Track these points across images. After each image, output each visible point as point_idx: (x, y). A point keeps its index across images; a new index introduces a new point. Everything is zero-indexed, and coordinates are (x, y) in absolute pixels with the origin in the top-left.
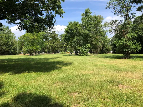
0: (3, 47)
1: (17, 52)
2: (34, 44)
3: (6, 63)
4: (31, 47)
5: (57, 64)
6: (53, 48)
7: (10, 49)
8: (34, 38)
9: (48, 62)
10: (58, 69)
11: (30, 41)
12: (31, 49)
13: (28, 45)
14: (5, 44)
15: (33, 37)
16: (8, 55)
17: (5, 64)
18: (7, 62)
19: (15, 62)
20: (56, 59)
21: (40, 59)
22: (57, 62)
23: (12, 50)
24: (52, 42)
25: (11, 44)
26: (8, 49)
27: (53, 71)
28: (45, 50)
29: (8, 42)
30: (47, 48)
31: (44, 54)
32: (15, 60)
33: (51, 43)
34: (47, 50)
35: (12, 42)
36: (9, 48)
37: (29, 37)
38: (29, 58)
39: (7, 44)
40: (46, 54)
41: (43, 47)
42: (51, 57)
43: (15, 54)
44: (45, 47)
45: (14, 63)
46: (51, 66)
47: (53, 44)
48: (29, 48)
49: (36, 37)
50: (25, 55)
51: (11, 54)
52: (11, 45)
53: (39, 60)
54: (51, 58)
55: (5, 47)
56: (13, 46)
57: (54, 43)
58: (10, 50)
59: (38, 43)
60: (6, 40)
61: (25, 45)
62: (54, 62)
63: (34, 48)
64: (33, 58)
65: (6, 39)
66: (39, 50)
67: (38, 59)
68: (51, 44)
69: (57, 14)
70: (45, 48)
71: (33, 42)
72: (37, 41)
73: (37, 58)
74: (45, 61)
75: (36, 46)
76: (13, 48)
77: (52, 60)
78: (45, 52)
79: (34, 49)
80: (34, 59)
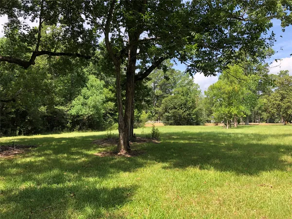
0: (178, 110)
1: (201, 120)
2: (232, 103)
3: (172, 141)
4: (227, 109)
5: (284, 153)
6: (282, 110)
7: (189, 114)
8: (234, 90)
9: (261, 144)
10: (282, 170)
11: (225, 96)
12: (227, 112)
13: (221, 105)
14: (181, 105)
15: (231, 88)
16: (187, 125)
17: (170, 143)
18: (177, 139)
19: (189, 139)
20: (286, 138)
21: (243, 136)
22: (288, 146)
23: (194, 117)
24: (278, 95)
25: (191, 104)
26: (186, 114)
27: (265, 175)
28: (261, 115)
29: (187, 101)
30: (265, 110)
31: (260, 124)
32: (192, 136)
33: (277, 98)
34: (265, 115)
35: (193, 102)
36: (187, 112)
37: (223, 87)
38: (220, 133)
39: (185, 104)
40: (264, 124)
41: (256, 108)
42: (272, 133)
43: (198, 124)
44: (260, 108)
45: (187, 142)
46: (266, 155)
47: (281, 100)
48: (222, 112)
49: (236, 88)
50: (217, 125)
51: (191, 124)
52: (191, 107)
53: (242, 138)
54: (273, 136)
55: (182, 111)
56: (195, 108)
57: (285, 98)
58: (189, 116)
59: (243, 101)
60: (183, 98)
61: (216, 106)
62: (278, 148)
63: (234, 111)
64: (228, 134)
65: (183, 95)
66: (245, 116)
67: (240, 136)
68: (276, 100)
69: (288, 26)
70: (262, 111)
71: (231, 99)
72: (241, 97)
73: (237, 134)
74: (255, 142)
75: (237, 107)
76: (195, 111)
77: (274, 141)
78: (262, 120)
79: (233, 114)
80: (230, 136)
